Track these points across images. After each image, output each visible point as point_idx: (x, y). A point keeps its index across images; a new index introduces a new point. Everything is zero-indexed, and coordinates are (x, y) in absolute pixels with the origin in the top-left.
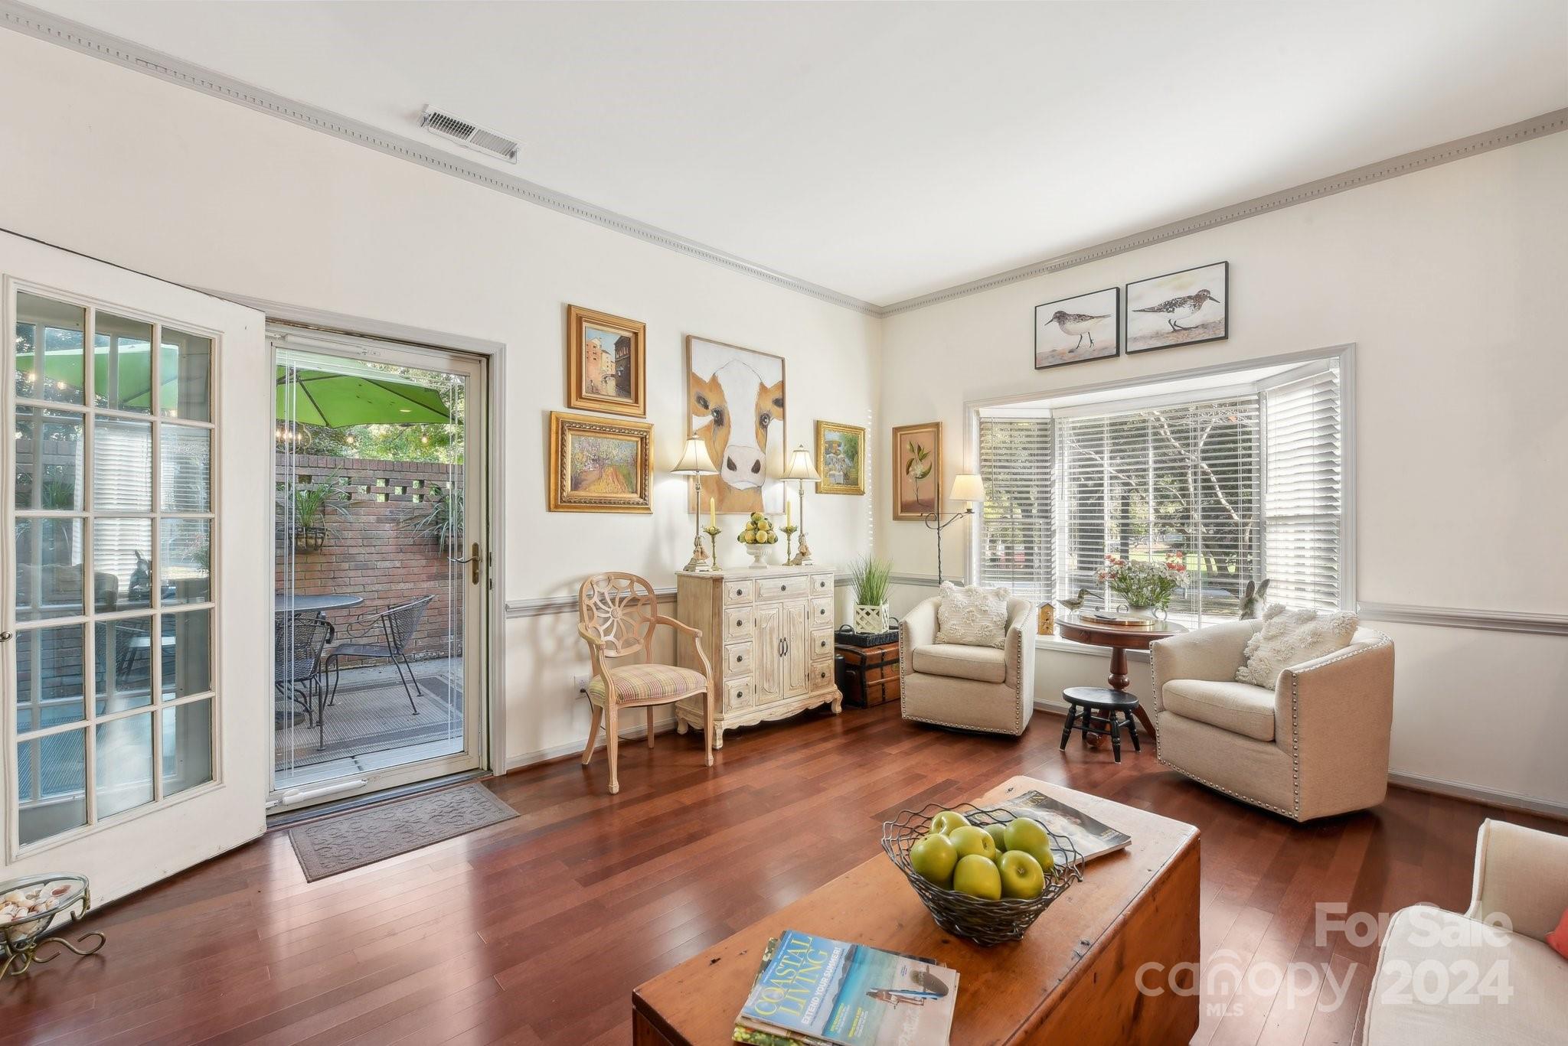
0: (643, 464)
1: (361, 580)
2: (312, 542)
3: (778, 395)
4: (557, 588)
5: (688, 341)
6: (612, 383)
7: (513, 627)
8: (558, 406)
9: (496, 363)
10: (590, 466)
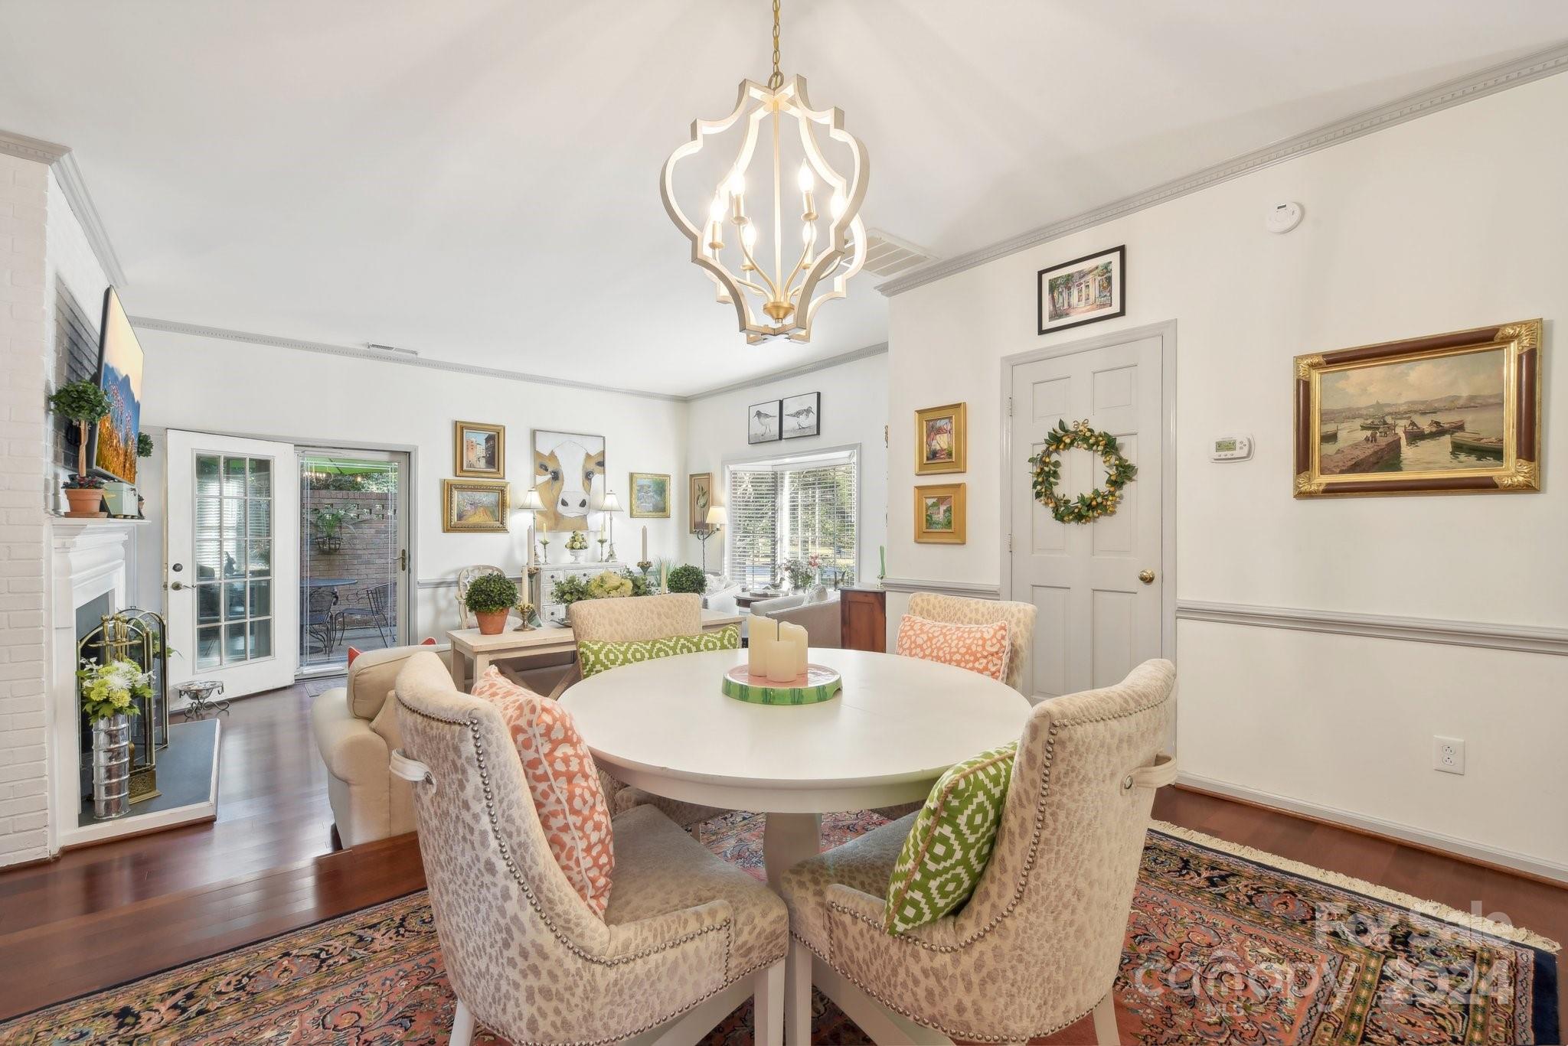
0: (502, 505)
1: (365, 572)
2: (333, 546)
3: (600, 459)
4: (449, 573)
5: (534, 433)
6: (483, 462)
7: (422, 594)
8: (449, 476)
9: (412, 456)
10: (468, 508)
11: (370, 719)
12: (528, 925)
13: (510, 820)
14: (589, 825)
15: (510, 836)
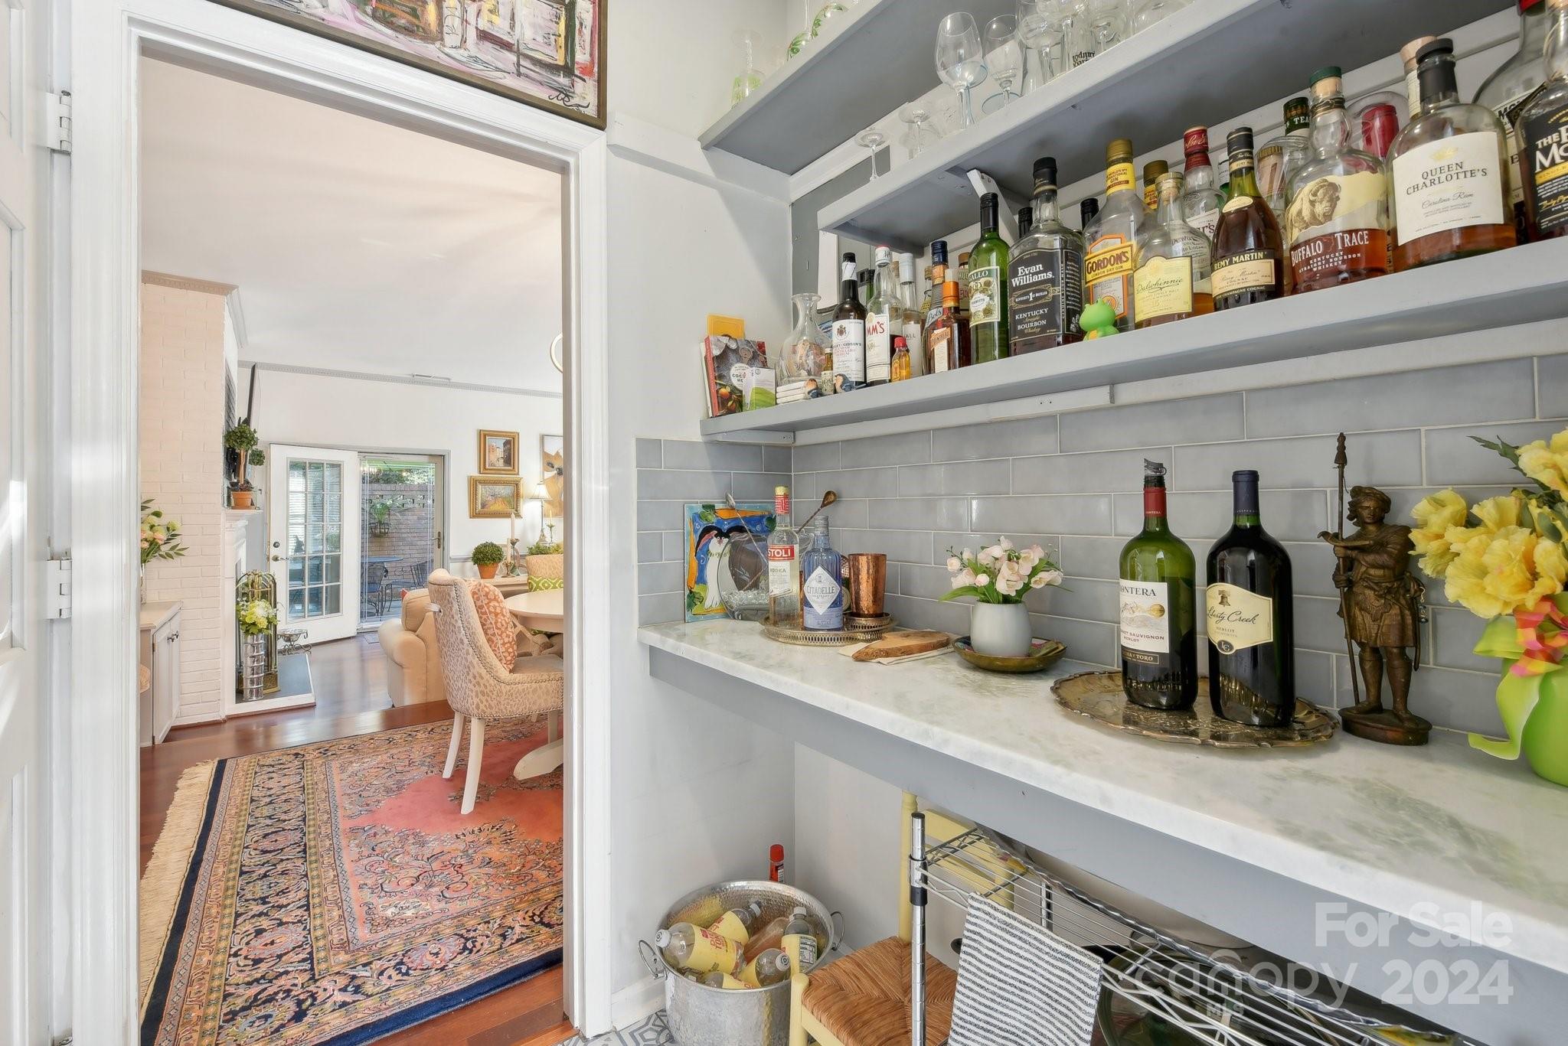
0: (516, 496)
1: (408, 552)
2: (383, 531)
5: (543, 438)
7: (453, 567)
8: (475, 473)
9: (446, 458)
10: (490, 498)
11: (415, 631)
12: (476, 666)
13: (469, 623)
14: (504, 635)
15: (469, 629)
